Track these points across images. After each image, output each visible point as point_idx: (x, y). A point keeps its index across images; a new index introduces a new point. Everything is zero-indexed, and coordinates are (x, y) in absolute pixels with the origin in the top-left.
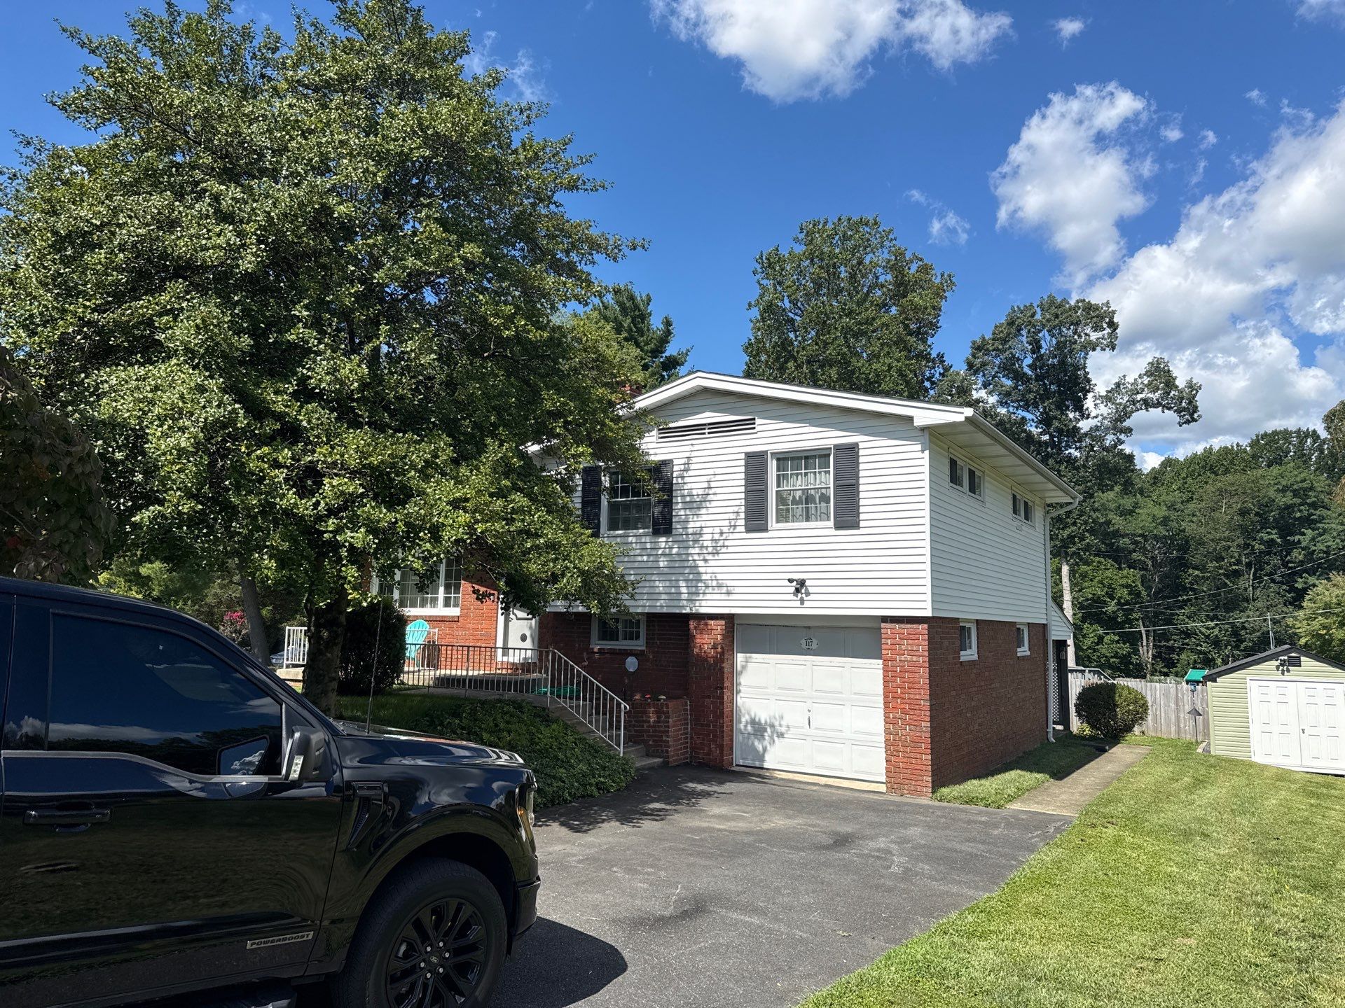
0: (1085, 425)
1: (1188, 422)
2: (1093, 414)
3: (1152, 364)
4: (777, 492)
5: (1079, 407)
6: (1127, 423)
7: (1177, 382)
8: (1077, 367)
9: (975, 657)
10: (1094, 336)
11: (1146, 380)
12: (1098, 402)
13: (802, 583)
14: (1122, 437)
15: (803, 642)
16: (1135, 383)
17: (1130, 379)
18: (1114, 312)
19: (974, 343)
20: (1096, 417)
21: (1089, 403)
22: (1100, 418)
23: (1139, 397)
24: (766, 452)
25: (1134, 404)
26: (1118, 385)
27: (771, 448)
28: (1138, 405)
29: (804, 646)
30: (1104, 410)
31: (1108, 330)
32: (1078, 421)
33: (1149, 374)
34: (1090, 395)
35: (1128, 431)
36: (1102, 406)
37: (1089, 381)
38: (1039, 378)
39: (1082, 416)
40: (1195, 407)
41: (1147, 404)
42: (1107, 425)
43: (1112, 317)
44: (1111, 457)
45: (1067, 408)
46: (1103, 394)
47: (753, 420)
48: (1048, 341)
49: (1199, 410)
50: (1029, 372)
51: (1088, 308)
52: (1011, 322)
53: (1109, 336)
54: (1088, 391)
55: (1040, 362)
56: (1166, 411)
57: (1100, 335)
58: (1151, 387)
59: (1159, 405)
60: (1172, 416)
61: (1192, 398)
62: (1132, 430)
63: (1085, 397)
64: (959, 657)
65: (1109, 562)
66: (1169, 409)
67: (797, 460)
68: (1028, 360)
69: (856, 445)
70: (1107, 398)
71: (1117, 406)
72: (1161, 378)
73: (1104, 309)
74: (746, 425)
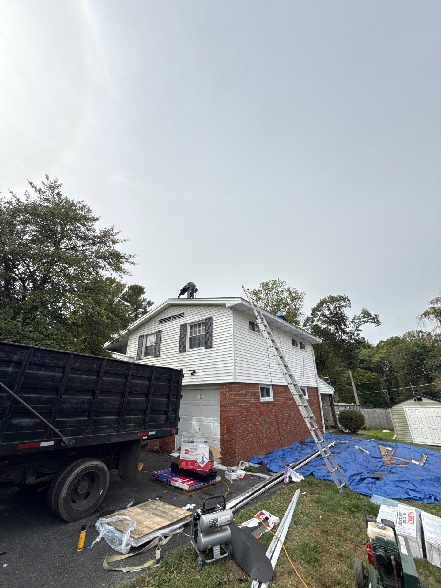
0: (348, 330)
1: (378, 325)
3: (362, 310)
4: (190, 337)
5: (345, 325)
6: (360, 328)
7: (371, 315)
8: (341, 314)
9: (272, 400)
10: (344, 304)
11: (362, 315)
13: (194, 372)
14: (359, 332)
15: (199, 396)
16: (359, 316)
17: (357, 315)
18: (347, 297)
19: (312, 309)
20: (350, 327)
21: (347, 323)
22: (352, 327)
23: (362, 320)
24: (186, 323)
26: (355, 318)
27: (188, 322)
28: (362, 323)
29: (199, 398)
30: (352, 325)
31: (348, 302)
32: (345, 328)
33: (362, 313)
34: (347, 321)
35: (360, 330)
36: (351, 324)
37: (346, 317)
38: (332, 317)
39: (347, 327)
40: (379, 321)
41: (365, 322)
42: (354, 329)
43: (347, 298)
44: (357, 338)
45: (342, 325)
46: (351, 320)
47: (183, 313)
48: (332, 307)
49: (380, 322)
50: (329, 316)
51: (340, 297)
52: (321, 302)
53: (349, 304)
54: (347, 320)
55: (331, 313)
56: (371, 323)
57: (346, 304)
58: (364, 317)
59: (368, 322)
60: (373, 324)
61: (377, 319)
62: (362, 330)
63: (346, 321)
64: (259, 400)
65: (368, 371)
66: (372, 322)
67: (196, 325)
68: (328, 312)
69: (212, 317)
70: (352, 321)
71: (356, 323)
72: (366, 314)
73: (345, 297)
74: (181, 315)
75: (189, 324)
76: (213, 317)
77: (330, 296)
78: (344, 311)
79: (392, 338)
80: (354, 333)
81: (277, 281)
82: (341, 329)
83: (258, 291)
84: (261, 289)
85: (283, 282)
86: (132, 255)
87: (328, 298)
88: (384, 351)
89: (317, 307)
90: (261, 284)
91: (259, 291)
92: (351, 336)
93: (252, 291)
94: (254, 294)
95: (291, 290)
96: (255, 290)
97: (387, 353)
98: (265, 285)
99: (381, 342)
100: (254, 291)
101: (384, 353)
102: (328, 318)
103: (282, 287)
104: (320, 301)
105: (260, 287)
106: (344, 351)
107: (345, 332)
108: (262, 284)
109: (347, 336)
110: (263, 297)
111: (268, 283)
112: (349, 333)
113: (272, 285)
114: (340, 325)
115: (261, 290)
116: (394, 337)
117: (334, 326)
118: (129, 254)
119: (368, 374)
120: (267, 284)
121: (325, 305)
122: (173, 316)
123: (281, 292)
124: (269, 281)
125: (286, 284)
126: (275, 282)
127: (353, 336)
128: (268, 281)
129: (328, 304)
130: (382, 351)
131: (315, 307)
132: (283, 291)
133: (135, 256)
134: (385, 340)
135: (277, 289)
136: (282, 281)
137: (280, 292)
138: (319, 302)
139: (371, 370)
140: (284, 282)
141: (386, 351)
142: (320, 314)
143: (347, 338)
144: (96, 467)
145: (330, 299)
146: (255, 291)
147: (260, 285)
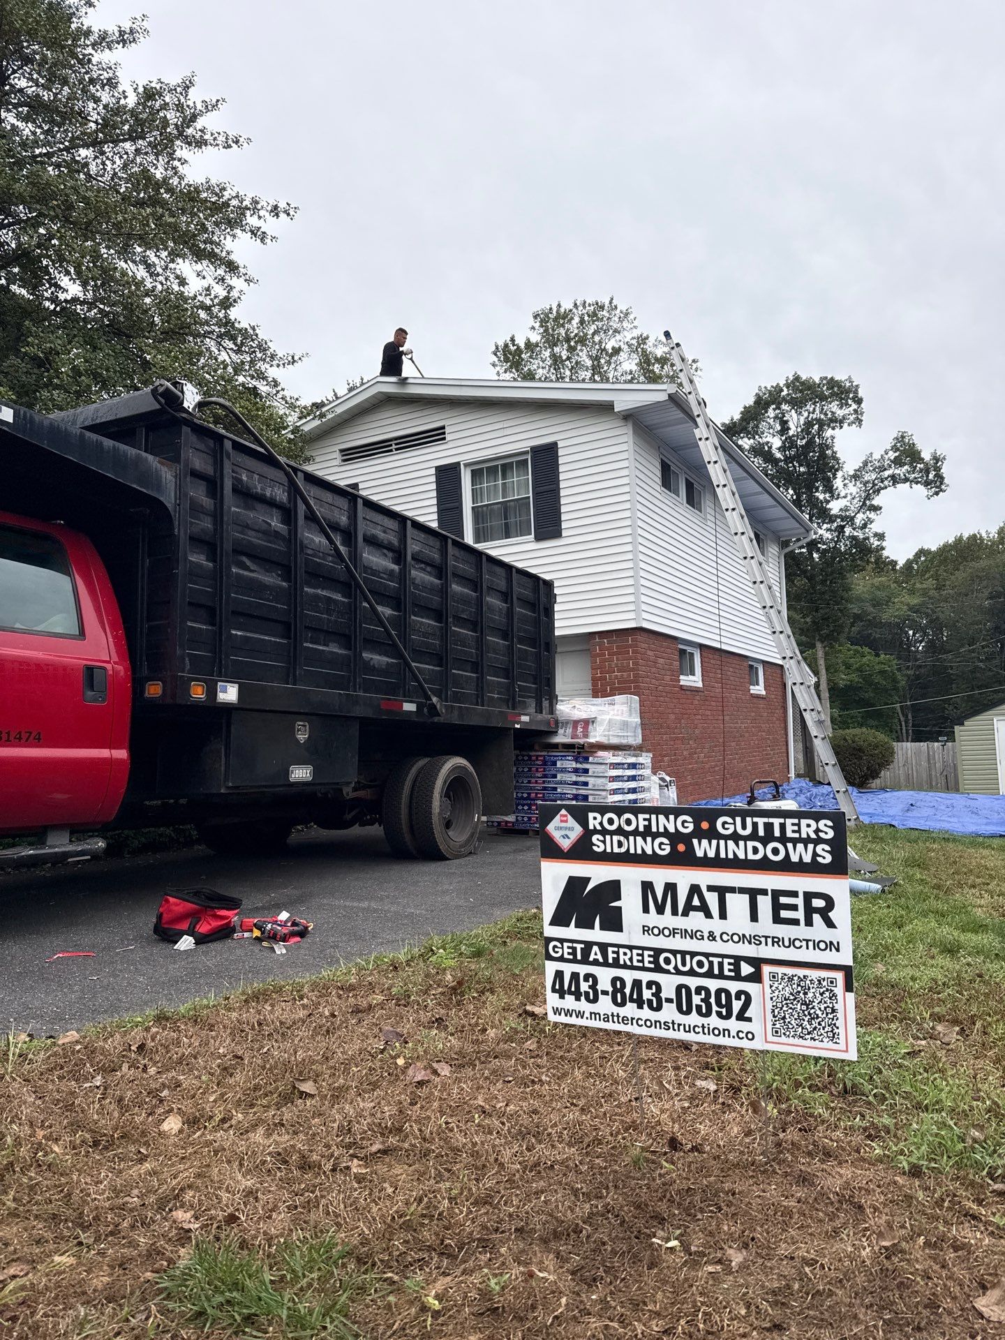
0: (835, 507)
1: (937, 493)
2: (842, 494)
3: (896, 439)
4: (472, 509)
5: (829, 489)
6: (876, 501)
7: (923, 455)
8: (825, 447)
9: (699, 685)
10: (840, 413)
11: (892, 455)
12: (847, 481)
14: (872, 515)
16: (882, 459)
17: (877, 456)
18: (856, 386)
20: (845, 497)
21: (838, 483)
22: (850, 497)
23: (887, 473)
24: (458, 464)
25: (882, 482)
26: (865, 463)
27: (462, 459)
28: (886, 483)
30: (853, 489)
31: (854, 406)
32: (828, 502)
33: (895, 449)
34: (839, 474)
35: (876, 509)
36: (851, 485)
37: (837, 460)
38: (788, 460)
39: (832, 496)
40: (942, 478)
41: (895, 480)
42: (857, 503)
43: (856, 392)
44: (861, 536)
45: (817, 490)
46: (852, 473)
47: (443, 428)
48: (795, 421)
49: (946, 481)
50: (778, 455)
51: (832, 383)
52: (759, 400)
53: (856, 411)
54: (837, 470)
55: (789, 444)
56: (914, 485)
57: (847, 411)
58: (898, 462)
59: (906, 480)
60: (920, 489)
61: (938, 469)
62: (881, 508)
63: (835, 477)
64: (679, 681)
65: (866, 650)
66: (917, 483)
67: (492, 471)
68: (776, 442)
69: (555, 444)
70: (856, 477)
71: (865, 484)
72: (906, 453)
73: (848, 384)
74: (436, 435)
75: (466, 465)
76: (560, 444)
77: (797, 378)
78: (833, 438)
79: (959, 540)
80: (852, 519)
81: (602, 308)
82: (814, 502)
83: (522, 346)
84: (535, 338)
85: (627, 314)
86: (282, 205)
87: (788, 386)
88: (925, 586)
89: (742, 419)
90: (535, 317)
91: (529, 345)
92: (841, 529)
93: (501, 344)
94: (507, 360)
95: (649, 347)
96: (513, 340)
97: (931, 593)
98: (551, 321)
99: (922, 552)
100: (506, 345)
101: (925, 593)
102: (775, 461)
103: (618, 337)
104: (757, 395)
105: (533, 328)
106: (811, 579)
107: (823, 514)
108: (543, 318)
109: (828, 530)
110: (540, 371)
111: (565, 316)
112: (837, 517)
113: (582, 322)
114: (811, 488)
115: (537, 345)
116: (966, 536)
117: (791, 492)
118: (273, 202)
119: (868, 657)
120: (563, 317)
121: (771, 413)
122: (396, 439)
123: (611, 356)
124: (571, 306)
125: (636, 323)
126: (595, 314)
127: (848, 531)
128: (567, 305)
129: (785, 407)
130: (918, 586)
131: (737, 417)
132: (617, 351)
133: (292, 213)
134: (934, 549)
135: (600, 342)
136: (622, 307)
137: (607, 354)
138: (750, 401)
139: (875, 646)
140: (631, 317)
141: (931, 583)
142: (747, 447)
143: (828, 535)
144: (456, 768)
145: (796, 390)
146: (513, 348)
147: (531, 322)
